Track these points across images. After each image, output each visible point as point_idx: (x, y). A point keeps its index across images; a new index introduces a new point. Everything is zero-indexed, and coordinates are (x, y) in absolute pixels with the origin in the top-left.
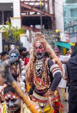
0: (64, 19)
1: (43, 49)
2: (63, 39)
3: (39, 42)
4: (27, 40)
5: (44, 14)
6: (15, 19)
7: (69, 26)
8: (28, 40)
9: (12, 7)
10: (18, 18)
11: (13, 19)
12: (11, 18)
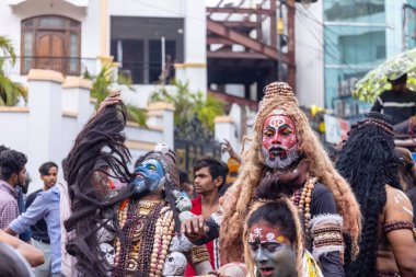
0: (325, 69)
1: (293, 138)
2: (332, 135)
3: (281, 112)
4: (233, 134)
5: (262, 53)
6: (188, 69)
7: (343, 93)
8: (236, 136)
9: (180, 31)
10: (198, 66)
11: (184, 67)
12: (177, 65)
